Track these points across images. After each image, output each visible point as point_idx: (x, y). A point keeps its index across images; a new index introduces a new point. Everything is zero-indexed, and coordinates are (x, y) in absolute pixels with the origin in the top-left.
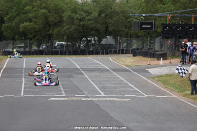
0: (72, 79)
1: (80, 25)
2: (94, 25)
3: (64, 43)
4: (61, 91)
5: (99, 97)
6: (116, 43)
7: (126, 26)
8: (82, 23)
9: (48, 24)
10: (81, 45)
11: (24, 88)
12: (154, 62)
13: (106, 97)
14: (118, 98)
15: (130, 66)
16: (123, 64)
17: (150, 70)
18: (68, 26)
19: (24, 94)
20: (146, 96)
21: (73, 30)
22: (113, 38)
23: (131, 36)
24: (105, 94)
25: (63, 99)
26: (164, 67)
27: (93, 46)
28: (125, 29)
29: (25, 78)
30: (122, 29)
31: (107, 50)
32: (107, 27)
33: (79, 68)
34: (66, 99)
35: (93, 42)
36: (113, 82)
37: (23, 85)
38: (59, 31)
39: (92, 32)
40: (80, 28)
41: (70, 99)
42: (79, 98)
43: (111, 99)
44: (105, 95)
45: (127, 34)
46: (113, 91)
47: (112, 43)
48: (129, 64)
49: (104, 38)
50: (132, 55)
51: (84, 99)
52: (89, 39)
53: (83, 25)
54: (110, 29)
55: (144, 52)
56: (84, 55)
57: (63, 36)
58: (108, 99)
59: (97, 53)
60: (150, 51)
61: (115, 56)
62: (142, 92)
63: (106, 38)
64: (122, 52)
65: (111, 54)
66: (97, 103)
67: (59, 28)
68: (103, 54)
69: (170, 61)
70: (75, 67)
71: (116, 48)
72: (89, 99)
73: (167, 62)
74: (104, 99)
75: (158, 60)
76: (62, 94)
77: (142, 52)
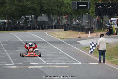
1: (20, 6)
2: (31, 5)
3: (6, 21)
4: (10, 61)
5: (42, 65)
6: (49, 20)
7: (57, 5)
8: (21, 4)
10: (21, 22)
12: (83, 35)
13: (48, 65)
14: (58, 65)
15: (63, 39)
16: (58, 38)
17: (81, 42)
18: (10, 6)
20: (81, 63)
21: (14, 10)
22: (46, 16)
23: (62, 14)
24: (47, 62)
25: (13, 67)
26: (92, 39)
27: (30, 23)
28: (56, 8)
30: (55, 8)
31: (42, 26)
32: (42, 7)
33: (22, 41)
34: (16, 67)
35: (30, 19)
36: (52, 52)
38: (2, 11)
39: (30, 11)
40: (20, 8)
41: (19, 67)
42: (27, 66)
43: (53, 66)
44: (47, 64)
45: (58, 12)
46: (53, 60)
47: (46, 20)
48: (63, 37)
49: (39, 15)
50: (63, 30)
51: (30, 67)
52: (27, 17)
53: (22, 5)
54: (45, 8)
55: (74, 27)
56: (23, 30)
57: (5, 15)
58: (50, 66)
59: (34, 28)
60: (79, 26)
61: (50, 31)
62: (77, 60)
63: (41, 15)
64: (55, 27)
65: (46, 29)
66: (42, 70)
67: (2, 8)
68: (39, 29)
69: (96, 34)
70: (19, 41)
71: (49, 24)
72: (34, 67)
73: (94, 34)
74: (47, 66)
75: (86, 33)
76: (11, 63)
77: (72, 27)
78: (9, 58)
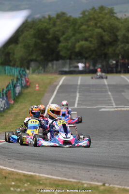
0: (123, 93)
4: (112, 103)
9: (103, 44)
11: (78, 101)
19: (77, 106)
21: (128, 49)
25: (113, 110)
29: (79, 93)
34: (116, 109)
37: (77, 99)
41: (119, 109)
42: (128, 109)
67: (114, 48)
76: (112, 106)
78: (110, 100)
